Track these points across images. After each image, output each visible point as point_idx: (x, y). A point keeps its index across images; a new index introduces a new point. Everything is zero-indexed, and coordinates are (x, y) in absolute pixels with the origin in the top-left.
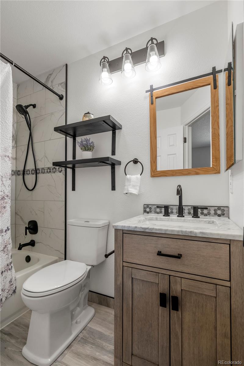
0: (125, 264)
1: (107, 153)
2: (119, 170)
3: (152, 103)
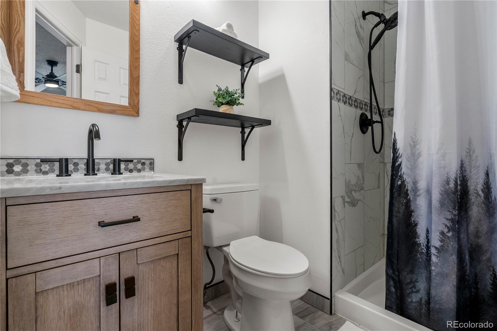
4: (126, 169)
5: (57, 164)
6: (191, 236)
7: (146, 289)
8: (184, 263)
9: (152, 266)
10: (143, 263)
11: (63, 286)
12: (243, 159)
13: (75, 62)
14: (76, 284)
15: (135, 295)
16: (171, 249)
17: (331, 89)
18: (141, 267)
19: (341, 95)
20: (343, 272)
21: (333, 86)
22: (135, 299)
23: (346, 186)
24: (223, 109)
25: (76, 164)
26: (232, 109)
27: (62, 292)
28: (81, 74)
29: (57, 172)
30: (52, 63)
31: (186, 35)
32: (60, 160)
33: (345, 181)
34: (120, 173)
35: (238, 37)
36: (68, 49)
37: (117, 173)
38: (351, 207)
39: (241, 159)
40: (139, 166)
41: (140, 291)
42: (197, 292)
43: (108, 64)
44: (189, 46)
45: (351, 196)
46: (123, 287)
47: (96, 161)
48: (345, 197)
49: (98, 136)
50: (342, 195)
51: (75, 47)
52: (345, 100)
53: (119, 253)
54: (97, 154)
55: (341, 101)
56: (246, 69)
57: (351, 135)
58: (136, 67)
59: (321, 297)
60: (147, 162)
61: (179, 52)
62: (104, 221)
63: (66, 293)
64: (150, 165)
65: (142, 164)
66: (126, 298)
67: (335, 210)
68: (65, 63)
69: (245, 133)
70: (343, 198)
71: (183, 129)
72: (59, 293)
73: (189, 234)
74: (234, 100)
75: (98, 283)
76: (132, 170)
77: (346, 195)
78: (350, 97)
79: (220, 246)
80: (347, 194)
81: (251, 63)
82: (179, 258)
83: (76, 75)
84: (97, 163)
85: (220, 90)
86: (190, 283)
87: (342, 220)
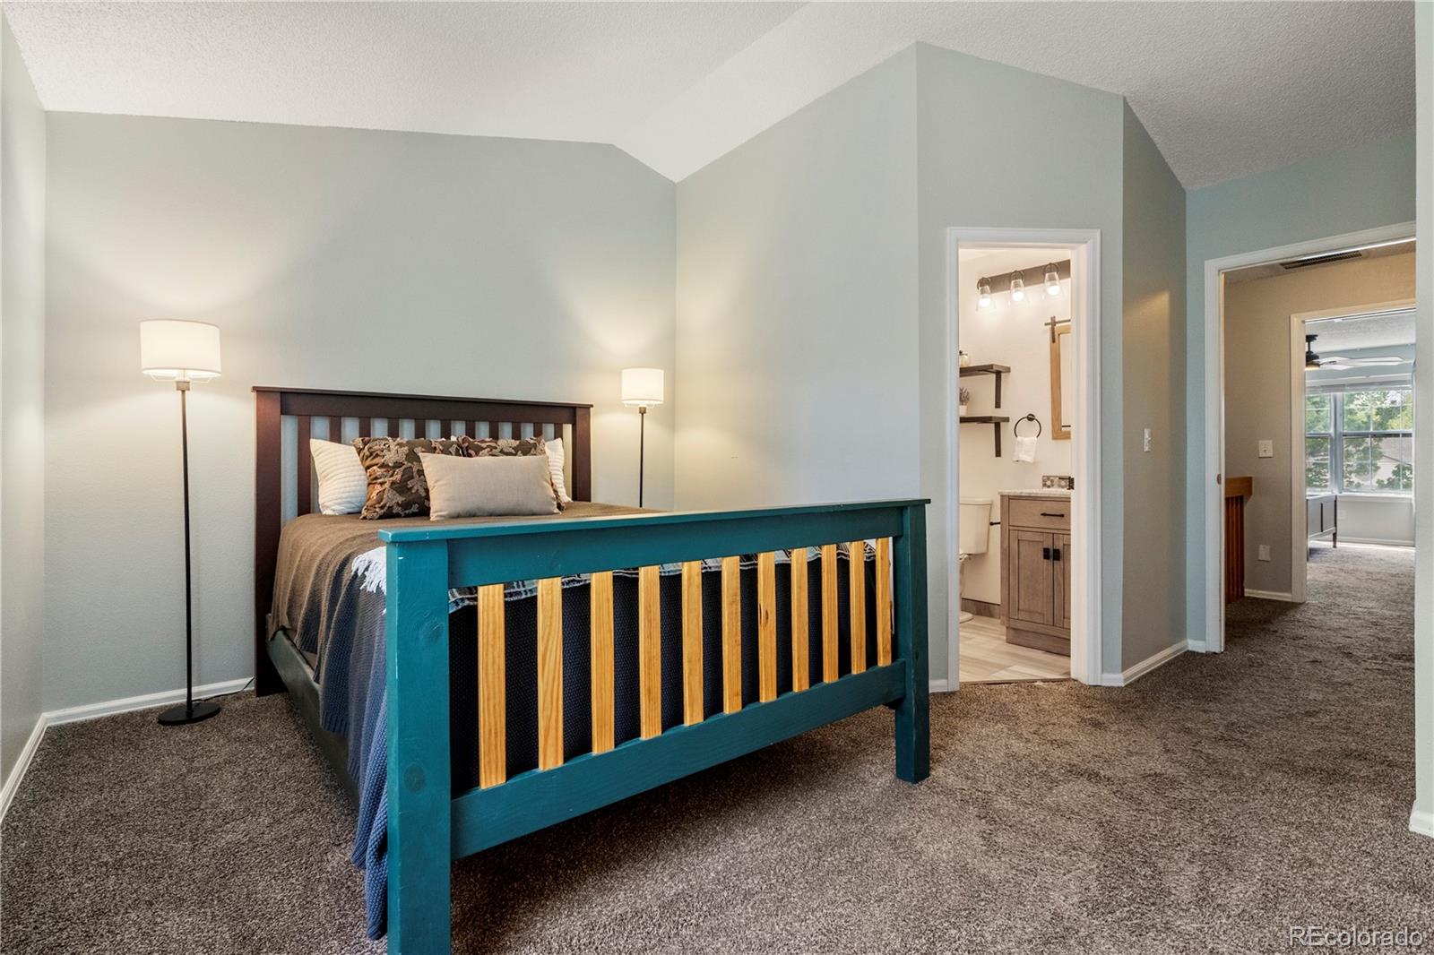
0: (1011, 528)
1: (988, 410)
2: (1007, 430)
3: (1054, 341)
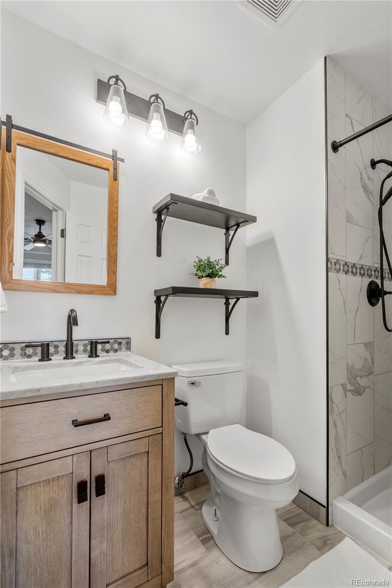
4: (103, 350)
5: (39, 349)
6: (162, 433)
7: (116, 487)
8: (155, 461)
9: (122, 464)
10: (113, 461)
11: (40, 482)
12: (227, 333)
13: (60, 227)
14: (51, 480)
15: (104, 494)
16: (142, 447)
17: (328, 260)
18: (111, 464)
19: (342, 264)
20: (345, 475)
21: (330, 256)
22: (105, 497)
23: (347, 371)
24: (203, 283)
25: (56, 347)
26: (214, 282)
27: (39, 488)
28: (65, 238)
29: (39, 357)
30: (40, 222)
31: (164, 207)
32: (42, 345)
33: (347, 366)
34: (97, 356)
35: (220, 203)
36: (54, 213)
37: (94, 356)
38: (355, 396)
39: (225, 333)
40: (116, 346)
41: (110, 489)
42: (168, 492)
43: (90, 226)
44: (169, 216)
45: (355, 383)
46: (94, 485)
47: (75, 343)
48: (346, 385)
49: (76, 324)
50: (342, 383)
51: (60, 211)
52: (346, 270)
53: (91, 451)
54: (75, 336)
55: (342, 271)
56: (231, 233)
57: (356, 310)
58: (114, 245)
59: (316, 503)
60: (124, 342)
61: (157, 223)
62: (77, 420)
63: (42, 488)
64: (127, 345)
65: (118, 344)
66: (97, 497)
67: (332, 401)
68: (51, 221)
69: (229, 304)
70: (345, 386)
71: (161, 304)
72: (37, 488)
73: (160, 431)
74: (216, 272)
75: (71, 479)
76: (108, 350)
77: (348, 382)
78: (354, 264)
79: (199, 434)
80: (350, 380)
81: (236, 227)
82: (149, 456)
83: (60, 240)
84: (75, 344)
85: (200, 261)
86: (160, 482)
87: (342, 412)
